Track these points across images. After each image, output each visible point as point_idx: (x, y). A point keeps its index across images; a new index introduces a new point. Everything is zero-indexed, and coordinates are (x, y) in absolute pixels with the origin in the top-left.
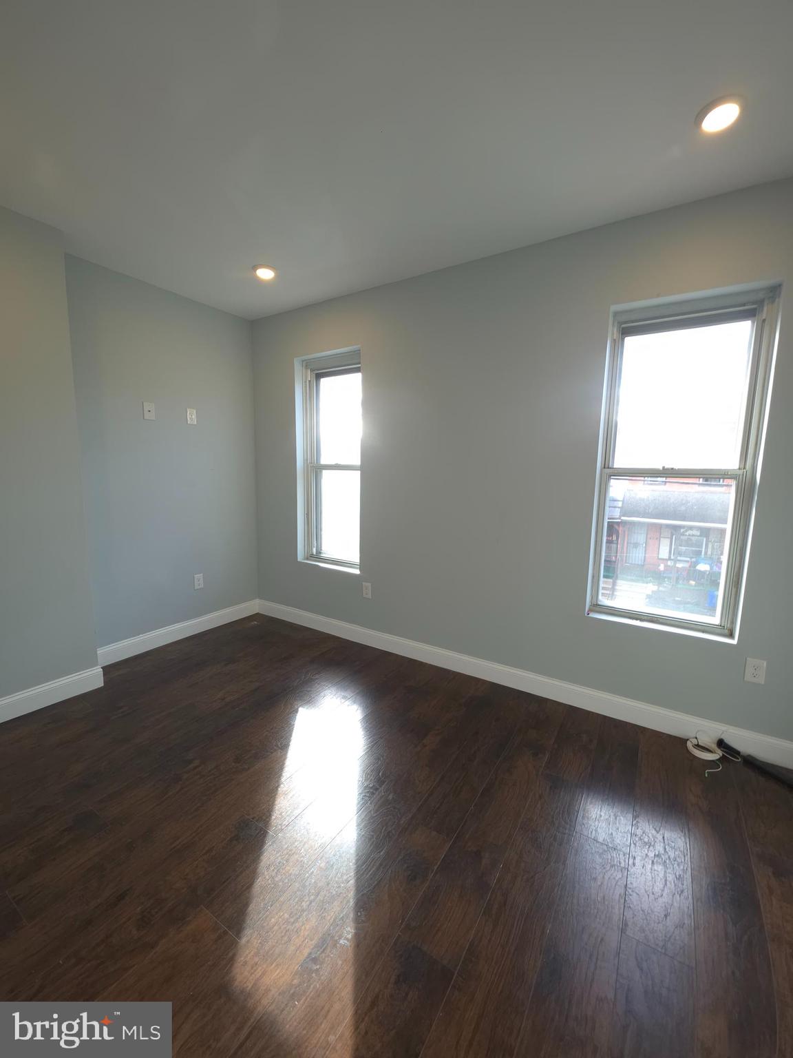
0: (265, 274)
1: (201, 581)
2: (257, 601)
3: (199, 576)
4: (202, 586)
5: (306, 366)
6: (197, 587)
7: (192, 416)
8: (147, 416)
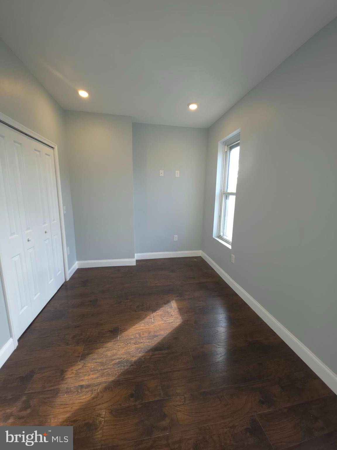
0: (193, 107)
1: (177, 238)
2: (201, 251)
3: (176, 236)
4: (177, 240)
5: (225, 144)
6: (175, 240)
7: (178, 174)
8: (161, 175)
